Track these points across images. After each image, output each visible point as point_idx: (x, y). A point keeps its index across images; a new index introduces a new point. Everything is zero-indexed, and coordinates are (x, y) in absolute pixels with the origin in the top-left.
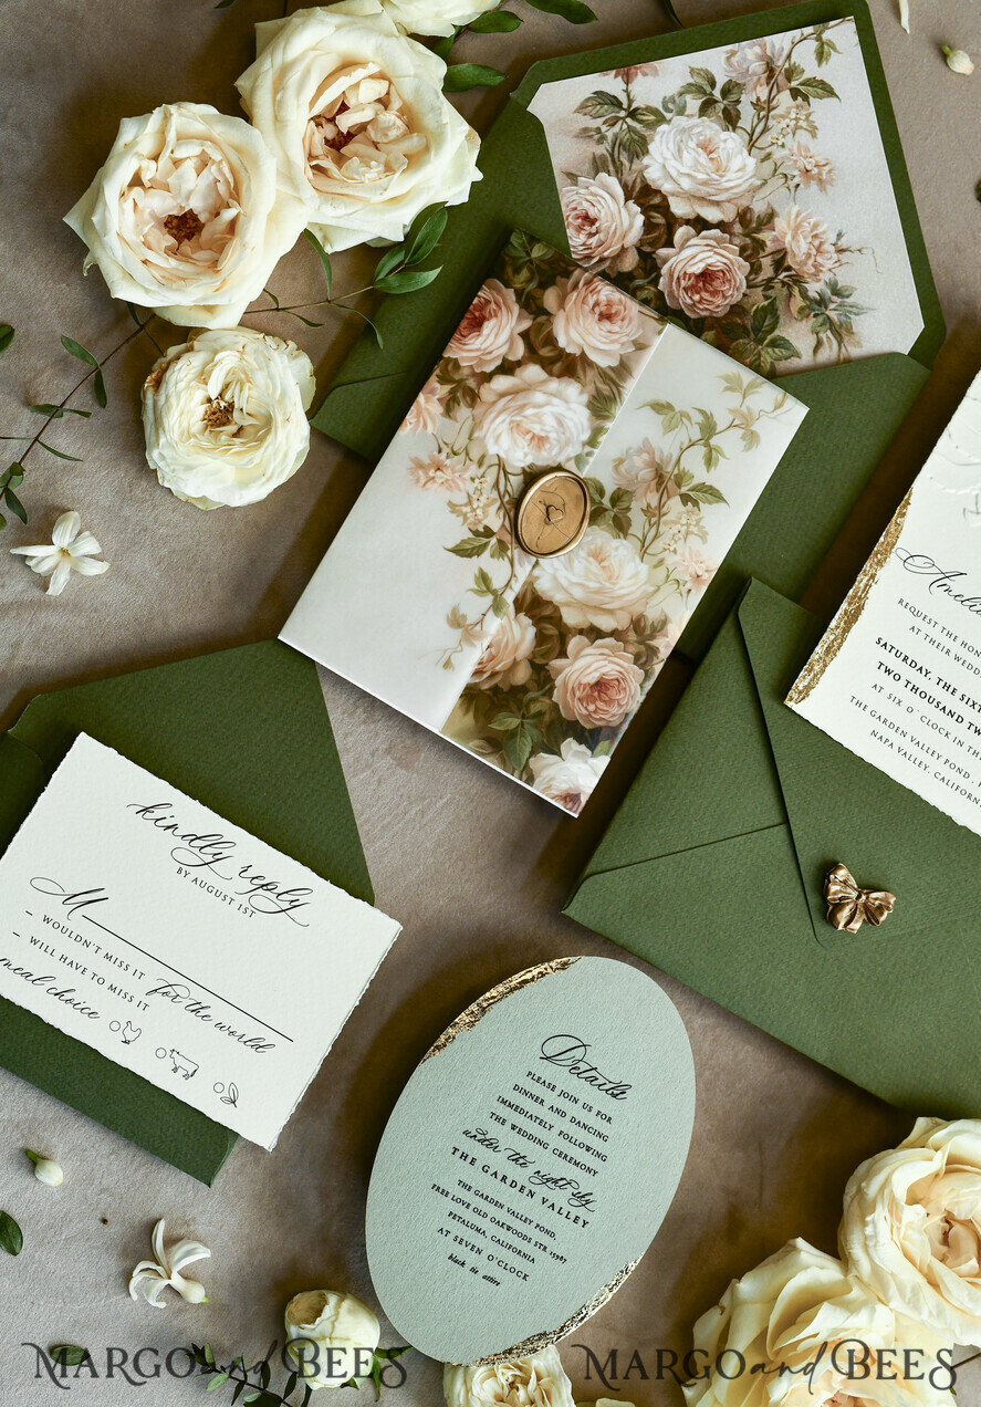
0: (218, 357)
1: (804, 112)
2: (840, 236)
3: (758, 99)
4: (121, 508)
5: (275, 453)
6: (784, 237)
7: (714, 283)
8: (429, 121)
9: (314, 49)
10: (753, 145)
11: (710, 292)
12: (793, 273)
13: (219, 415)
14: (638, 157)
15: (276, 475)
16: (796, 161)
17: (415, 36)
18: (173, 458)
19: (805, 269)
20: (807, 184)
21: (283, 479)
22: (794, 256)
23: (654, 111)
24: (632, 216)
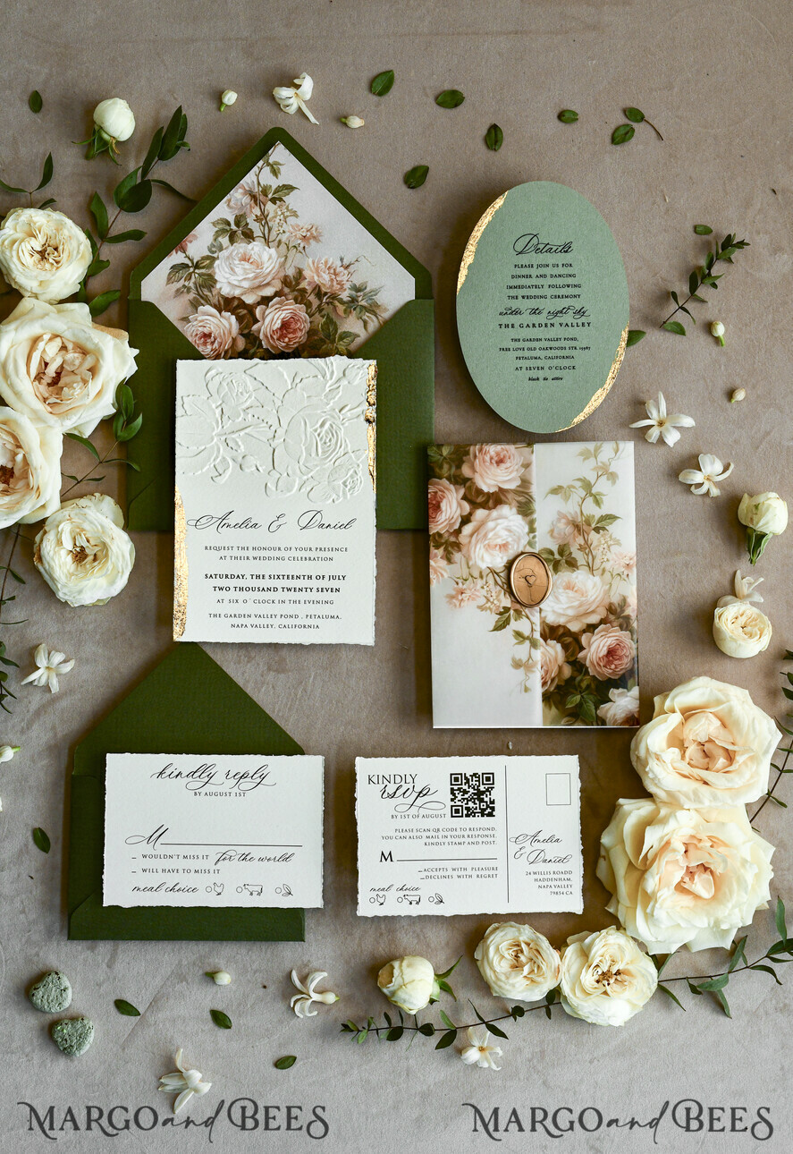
0: (60, 529)
1: (284, 207)
2: (342, 260)
3: (256, 216)
4: (64, 628)
5: (117, 558)
6: (313, 279)
7: (292, 326)
8: (89, 346)
9: (12, 346)
10: (268, 242)
11: (292, 332)
12: (329, 294)
13: (80, 556)
14: (213, 287)
15: (125, 570)
16: (295, 236)
17: (62, 302)
18: (70, 592)
19: (334, 288)
20: (309, 243)
21: (130, 568)
22: (325, 285)
23: (207, 258)
24: (228, 319)
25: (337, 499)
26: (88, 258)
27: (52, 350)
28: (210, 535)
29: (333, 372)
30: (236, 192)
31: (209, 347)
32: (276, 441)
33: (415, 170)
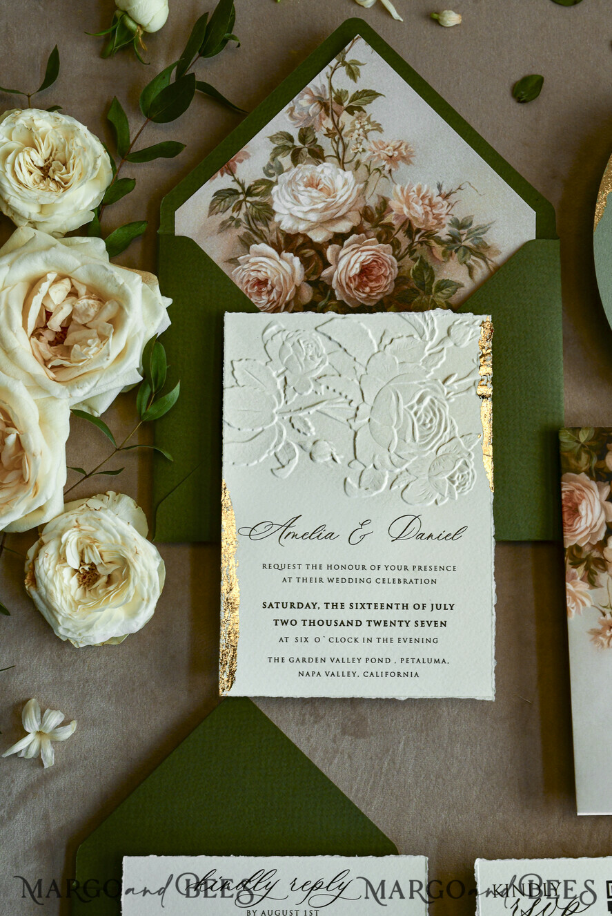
0: (63, 540)
2: (440, 187)
3: (328, 129)
4: (62, 676)
5: (142, 580)
6: (402, 211)
7: (374, 272)
8: (110, 289)
9: (4, 288)
10: (343, 163)
11: (375, 280)
12: (423, 232)
13: (89, 577)
14: (270, 219)
15: (152, 596)
16: (379, 155)
17: (68, 234)
18: (74, 626)
19: (430, 224)
20: (396, 166)
21: (158, 594)
22: (416, 219)
23: (262, 182)
24: (290, 262)
25: (442, 500)
26: (106, 176)
27: (58, 294)
28: (270, 549)
29: (433, 332)
30: (302, 99)
31: (265, 298)
32: (358, 422)
33: (525, 80)
